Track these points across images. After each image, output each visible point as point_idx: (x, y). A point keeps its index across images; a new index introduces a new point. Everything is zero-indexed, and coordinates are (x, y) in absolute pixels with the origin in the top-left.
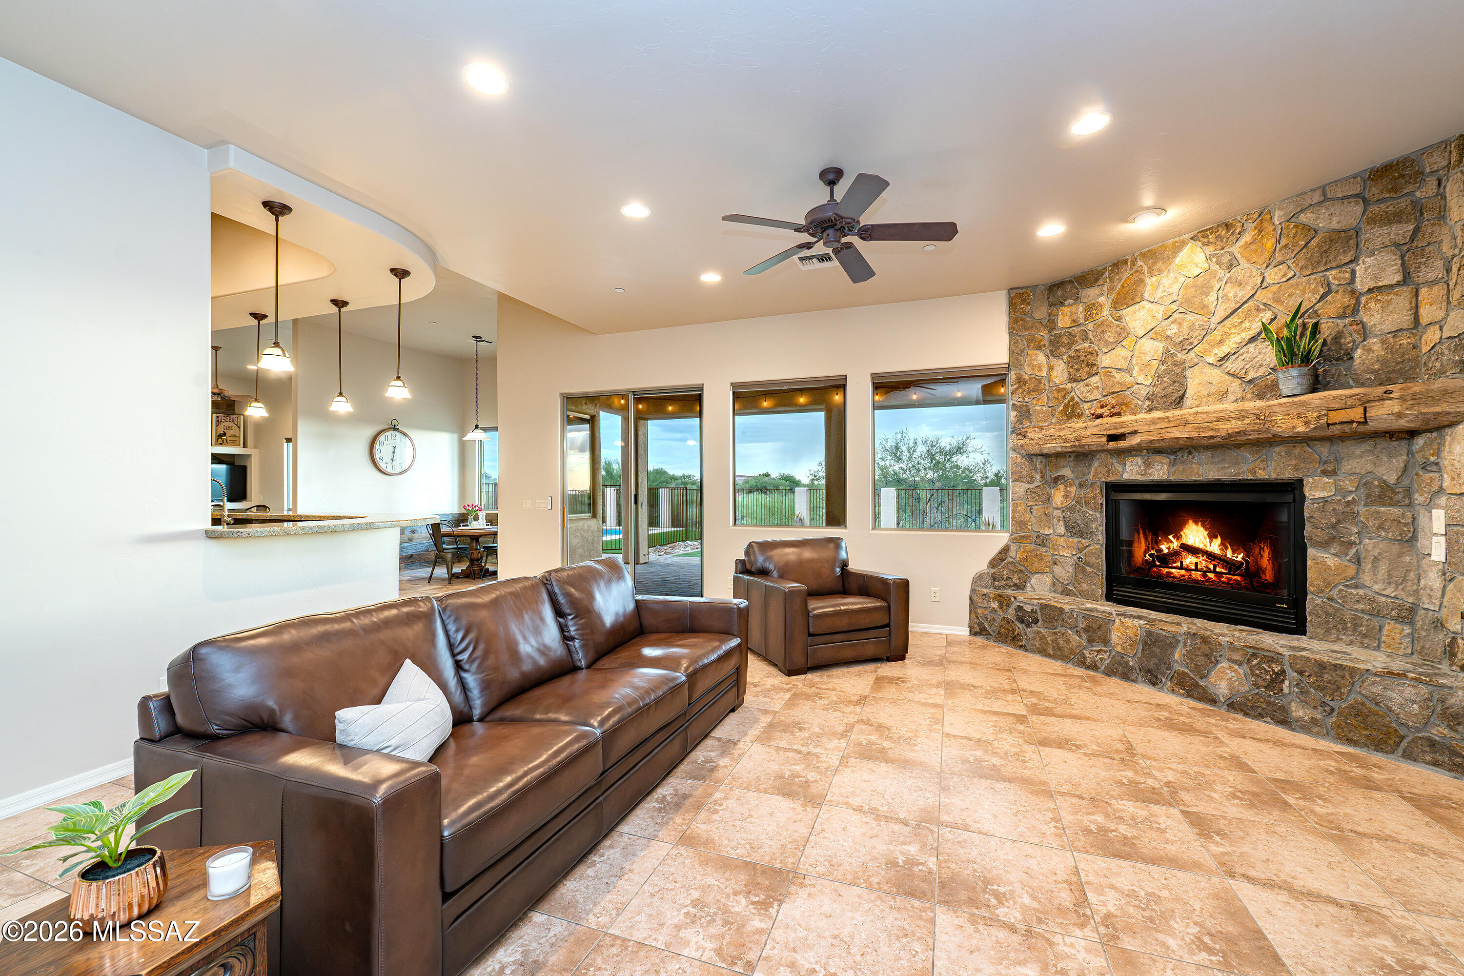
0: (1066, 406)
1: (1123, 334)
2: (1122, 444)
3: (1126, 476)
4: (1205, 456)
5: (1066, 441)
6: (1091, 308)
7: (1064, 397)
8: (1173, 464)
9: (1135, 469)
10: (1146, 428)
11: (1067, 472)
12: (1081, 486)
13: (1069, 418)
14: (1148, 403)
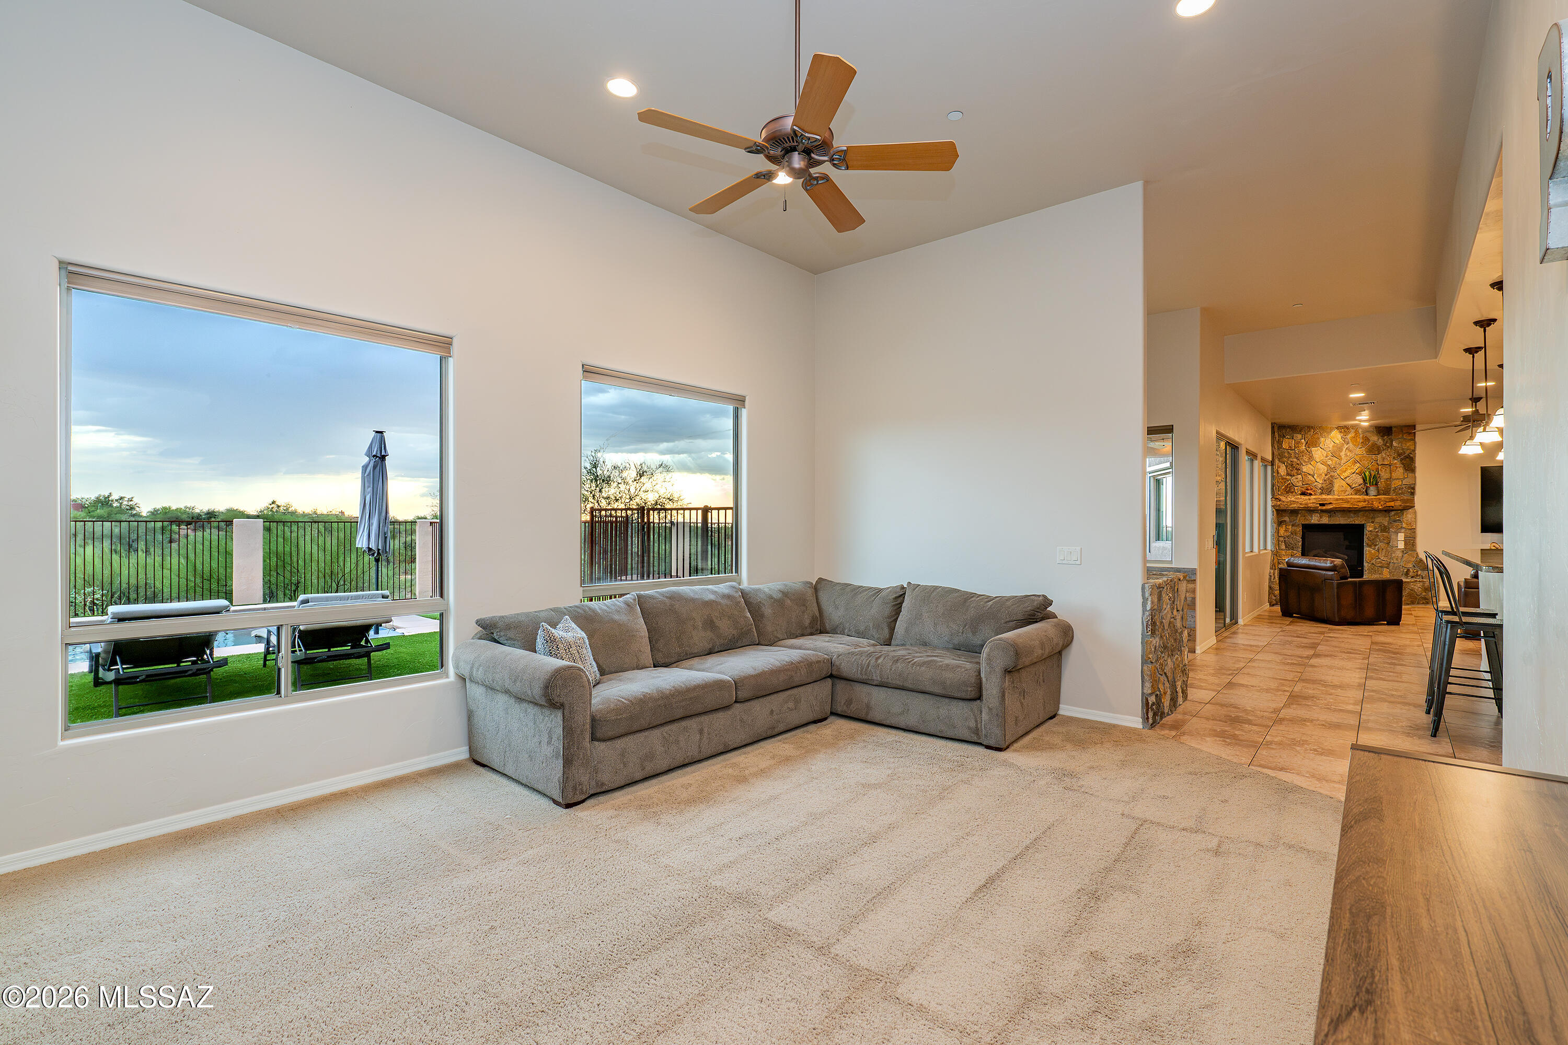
0: (1286, 487)
1: (1311, 458)
2: (1324, 508)
3: (1312, 522)
4: (1339, 515)
5: (1301, 504)
6: (1298, 443)
7: (1285, 482)
8: (1330, 517)
9: (1316, 518)
10: (1335, 502)
11: (1287, 519)
12: (1293, 525)
13: (1287, 492)
14: (1320, 491)
